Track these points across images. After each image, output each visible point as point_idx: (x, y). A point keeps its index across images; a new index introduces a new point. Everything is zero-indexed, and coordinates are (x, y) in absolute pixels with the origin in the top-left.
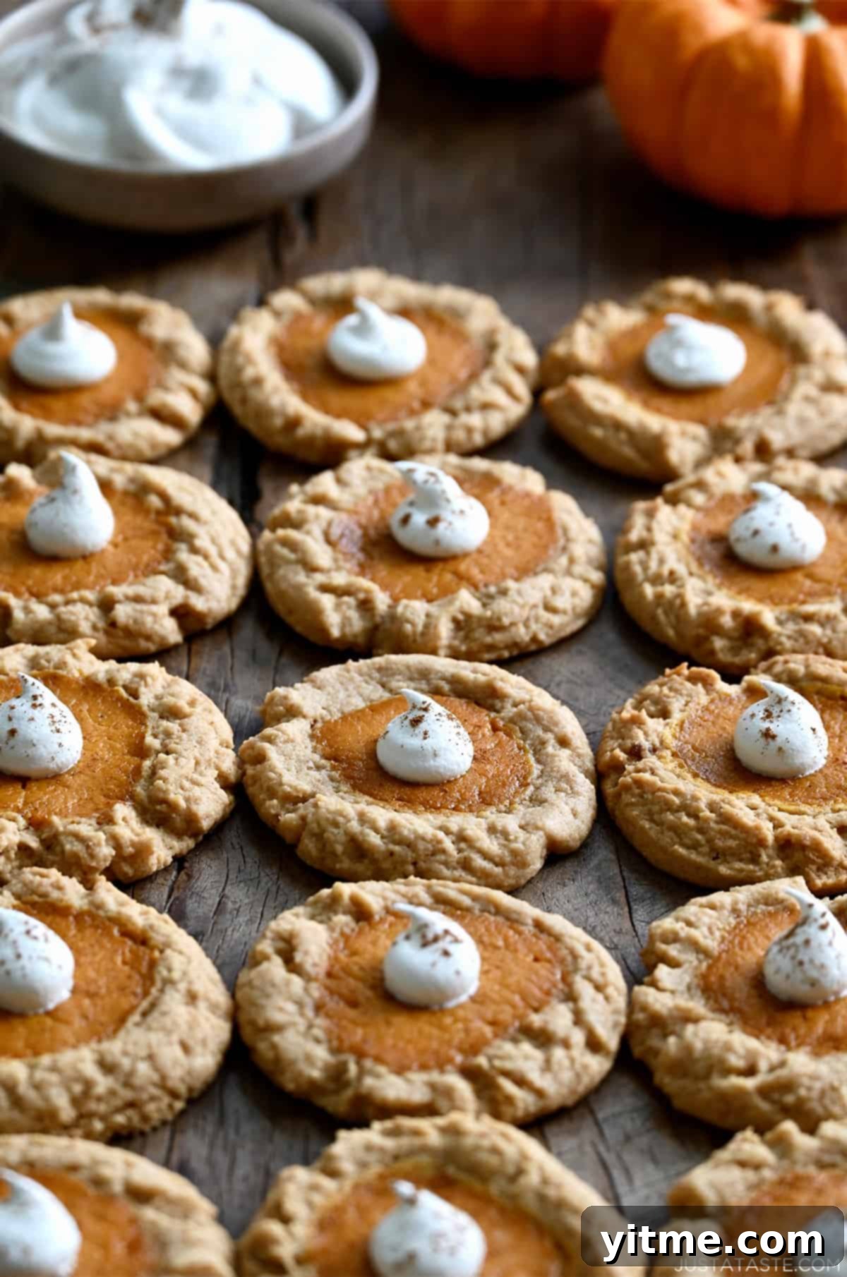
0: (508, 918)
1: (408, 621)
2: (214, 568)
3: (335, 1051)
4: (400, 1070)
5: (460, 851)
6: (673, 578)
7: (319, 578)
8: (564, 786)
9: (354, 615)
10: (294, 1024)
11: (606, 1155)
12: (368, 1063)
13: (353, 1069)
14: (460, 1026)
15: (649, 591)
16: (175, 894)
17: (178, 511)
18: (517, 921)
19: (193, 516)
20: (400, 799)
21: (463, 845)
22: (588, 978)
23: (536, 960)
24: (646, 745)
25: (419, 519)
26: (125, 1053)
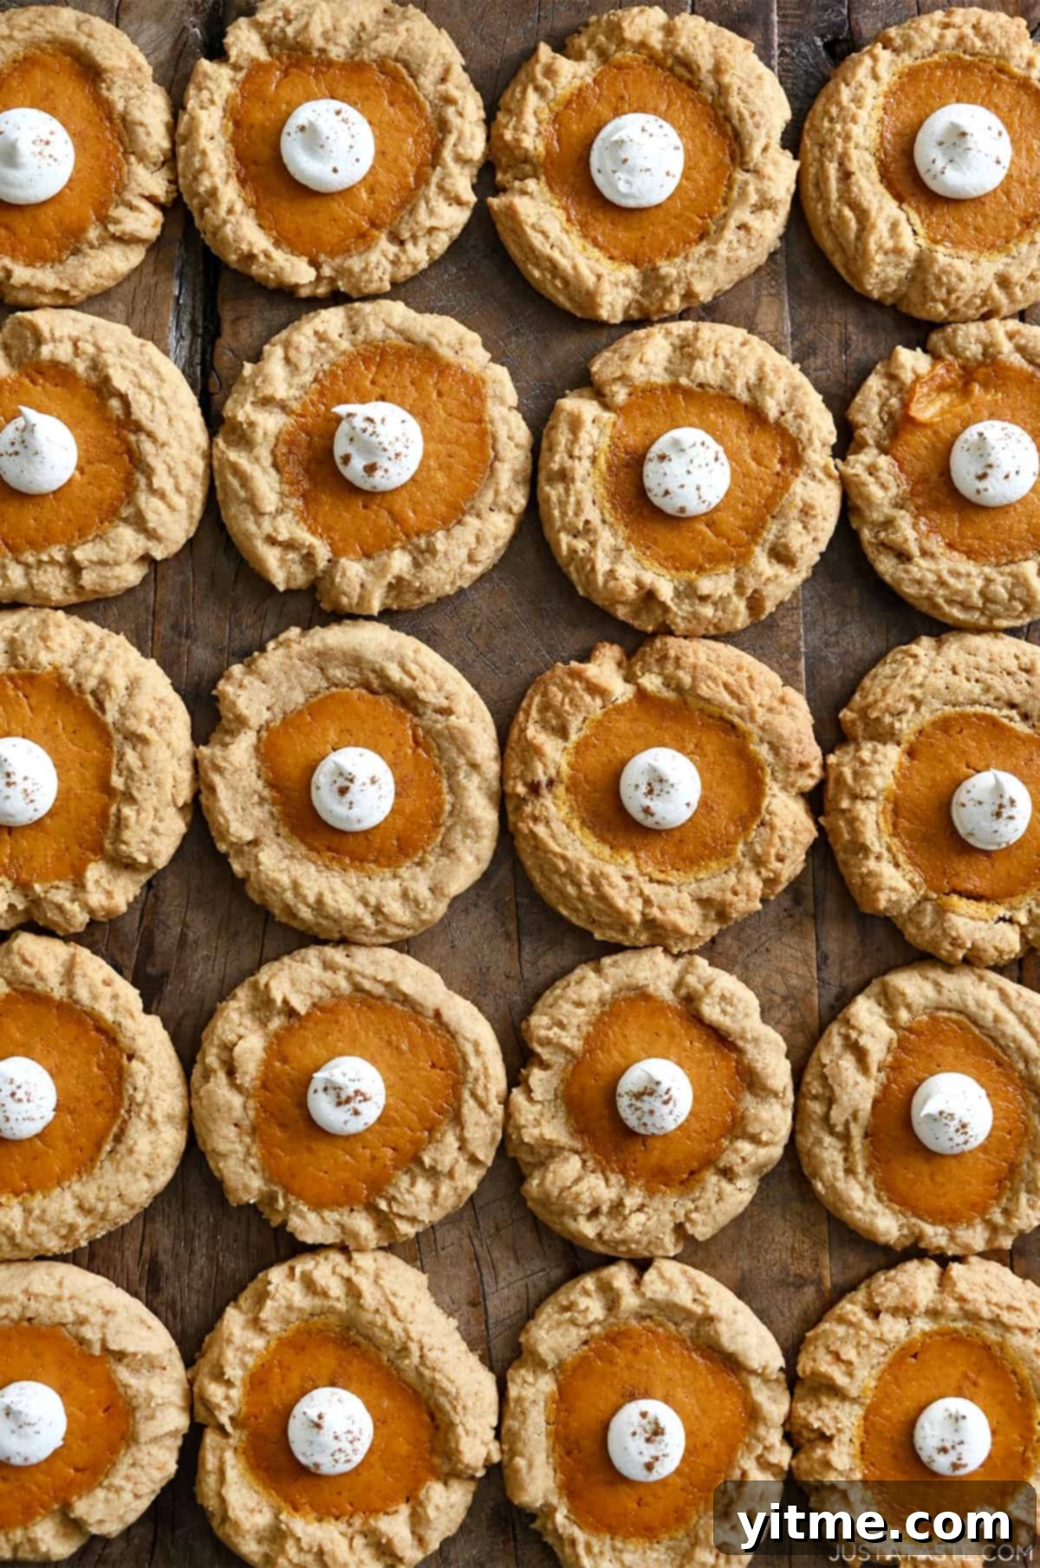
0: (413, 1008)
1: (344, 593)
2: (171, 508)
3: (268, 1180)
4: (318, 1206)
5: (377, 923)
6: (587, 530)
7: (267, 526)
8: (470, 831)
9: (297, 569)
10: (235, 1152)
11: (479, 1249)
12: (292, 1198)
13: (281, 1204)
14: (368, 1152)
15: (565, 539)
16: (145, 922)
17: (138, 428)
18: (420, 1013)
19: (150, 435)
20: (329, 849)
21: (380, 918)
22: (474, 1095)
23: (433, 1066)
24: (543, 779)
25: (358, 464)
26: (100, 1199)
